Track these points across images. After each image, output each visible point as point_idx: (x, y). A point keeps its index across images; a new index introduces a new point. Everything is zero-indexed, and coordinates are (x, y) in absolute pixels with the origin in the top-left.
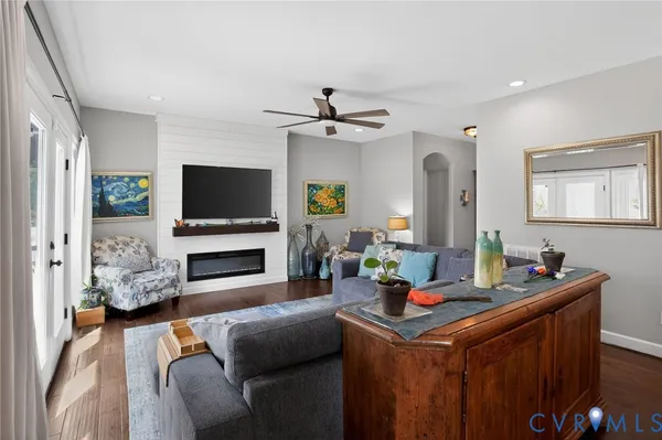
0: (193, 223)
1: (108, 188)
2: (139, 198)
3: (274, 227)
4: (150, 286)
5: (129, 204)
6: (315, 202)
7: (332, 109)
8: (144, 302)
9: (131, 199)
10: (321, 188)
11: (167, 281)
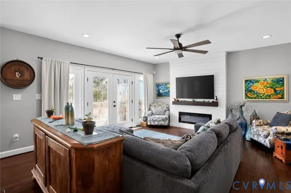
0: (180, 100)
1: (160, 88)
2: (167, 91)
3: (215, 104)
4: (155, 119)
5: (165, 92)
6: (251, 91)
7: (180, 45)
8: (152, 124)
9: (165, 91)
10: (257, 81)
11: (161, 119)
